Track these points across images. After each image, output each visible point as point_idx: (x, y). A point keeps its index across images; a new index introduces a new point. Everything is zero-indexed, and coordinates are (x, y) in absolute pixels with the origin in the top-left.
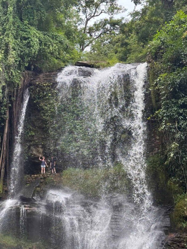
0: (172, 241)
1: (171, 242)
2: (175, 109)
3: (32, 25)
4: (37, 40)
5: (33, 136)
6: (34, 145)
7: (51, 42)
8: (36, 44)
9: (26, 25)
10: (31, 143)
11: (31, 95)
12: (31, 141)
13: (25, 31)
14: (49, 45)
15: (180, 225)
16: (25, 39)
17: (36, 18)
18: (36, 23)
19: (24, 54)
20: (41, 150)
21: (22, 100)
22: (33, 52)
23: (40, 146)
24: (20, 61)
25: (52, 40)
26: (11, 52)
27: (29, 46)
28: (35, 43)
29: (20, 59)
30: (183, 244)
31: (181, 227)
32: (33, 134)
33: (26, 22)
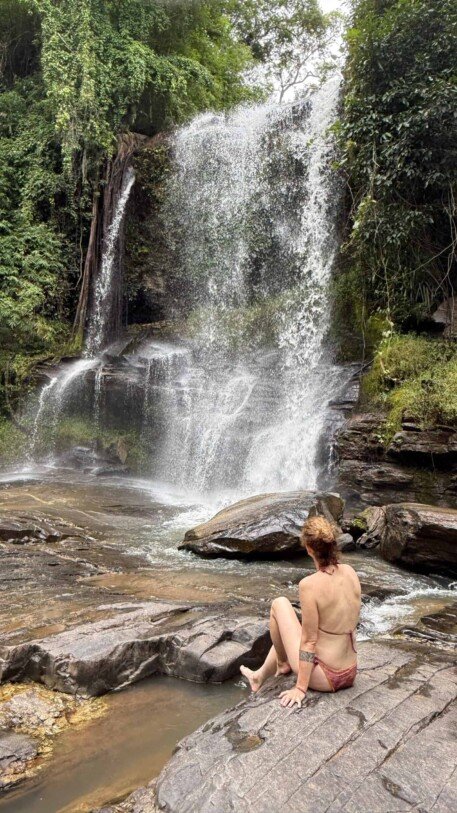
0: (353, 429)
1: (350, 431)
2: (374, 116)
3: (136, 37)
4: (142, 62)
5: (146, 255)
6: (147, 272)
7: (173, 72)
8: (138, 70)
9: (125, 38)
10: (143, 269)
11: (136, 175)
12: (142, 264)
13: (123, 50)
14: (171, 78)
15: (377, 399)
16: (121, 62)
17: (144, 24)
18: (145, 34)
19: (117, 91)
20: (161, 281)
21: (120, 185)
22: (132, 85)
23: (159, 273)
24: (110, 106)
25: (176, 70)
26: (85, 80)
27: (126, 74)
28: (137, 66)
29: (110, 101)
30: (374, 435)
31: (379, 402)
32: (146, 251)
33: (125, 32)
